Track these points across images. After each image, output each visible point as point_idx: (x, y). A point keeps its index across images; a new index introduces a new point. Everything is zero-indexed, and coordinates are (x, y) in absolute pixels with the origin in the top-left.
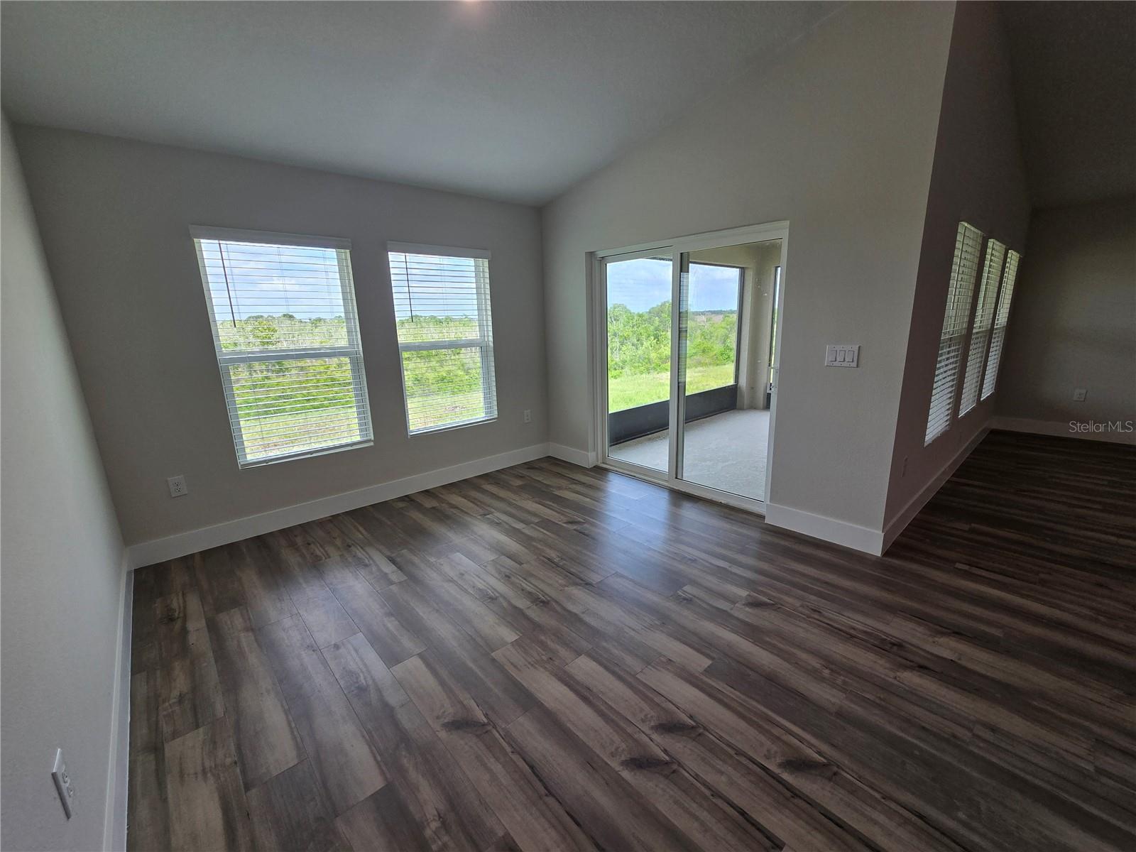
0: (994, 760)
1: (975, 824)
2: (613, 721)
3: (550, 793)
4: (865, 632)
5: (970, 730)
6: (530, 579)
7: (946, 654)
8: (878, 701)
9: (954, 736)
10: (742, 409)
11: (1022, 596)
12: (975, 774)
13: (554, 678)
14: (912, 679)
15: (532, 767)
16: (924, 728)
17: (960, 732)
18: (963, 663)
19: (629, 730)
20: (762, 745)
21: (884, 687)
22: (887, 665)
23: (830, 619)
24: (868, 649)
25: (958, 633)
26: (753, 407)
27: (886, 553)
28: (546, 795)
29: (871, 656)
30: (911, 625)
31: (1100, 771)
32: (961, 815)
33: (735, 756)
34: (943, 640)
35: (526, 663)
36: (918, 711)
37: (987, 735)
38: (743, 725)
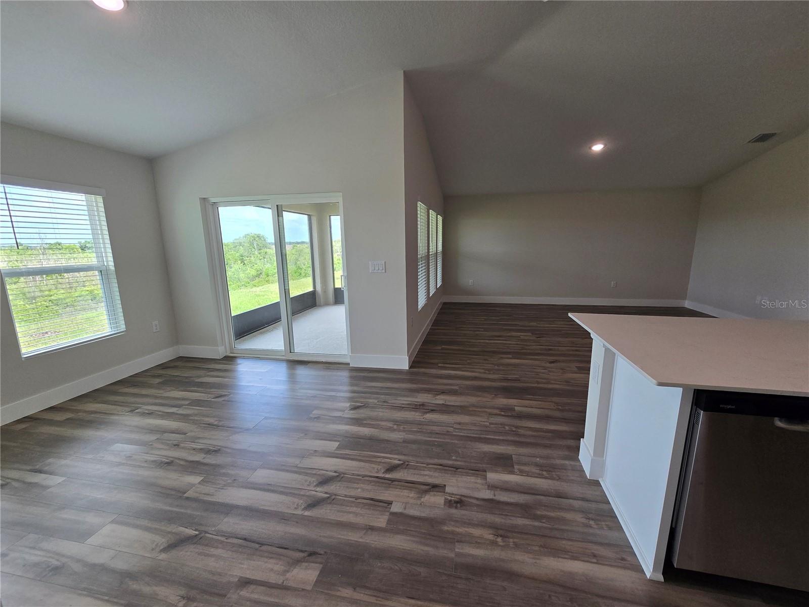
0: (461, 434)
1: (458, 459)
2: (291, 493)
3: (262, 544)
4: (408, 404)
5: (452, 427)
6: (196, 441)
7: (441, 402)
8: (419, 430)
9: (448, 432)
10: (320, 306)
11: (463, 371)
12: (457, 442)
13: (241, 489)
14: (429, 416)
15: (245, 539)
16: (437, 433)
17: (451, 429)
18: (446, 403)
19: (302, 493)
20: (374, 468)
21: (420, 423)
22: (420, 414)
23: (392, 403)
24: (410, 411)
25: (443, 392)
26: (327, 304)
27: (411, 367)
28: (260, 547)
29: (413, 413)
30: (426, 395)
31: (491, 424)
32: (453, 458)
33: (363, 479)
34: (438, 397)
35: (217, 489)
36: (435, 428)
37: (458, 426)
38: (362, 464)
